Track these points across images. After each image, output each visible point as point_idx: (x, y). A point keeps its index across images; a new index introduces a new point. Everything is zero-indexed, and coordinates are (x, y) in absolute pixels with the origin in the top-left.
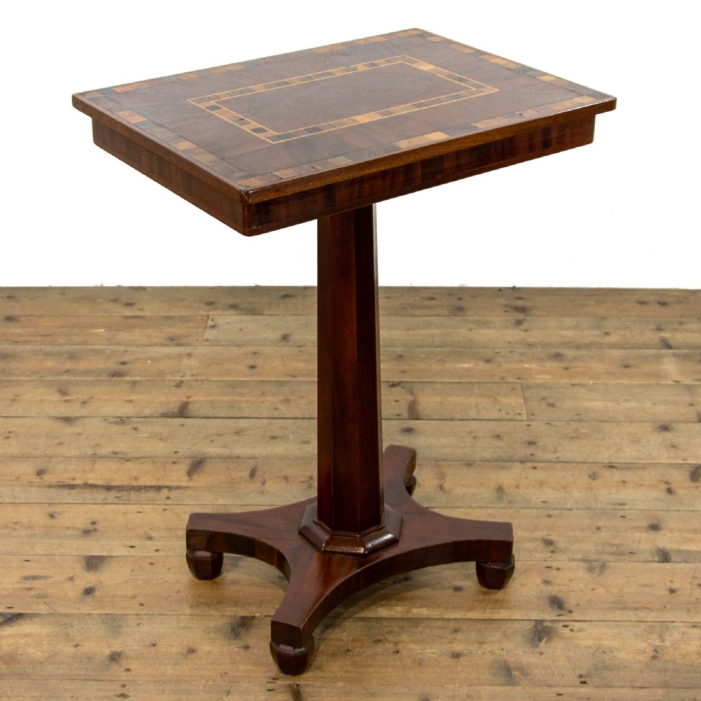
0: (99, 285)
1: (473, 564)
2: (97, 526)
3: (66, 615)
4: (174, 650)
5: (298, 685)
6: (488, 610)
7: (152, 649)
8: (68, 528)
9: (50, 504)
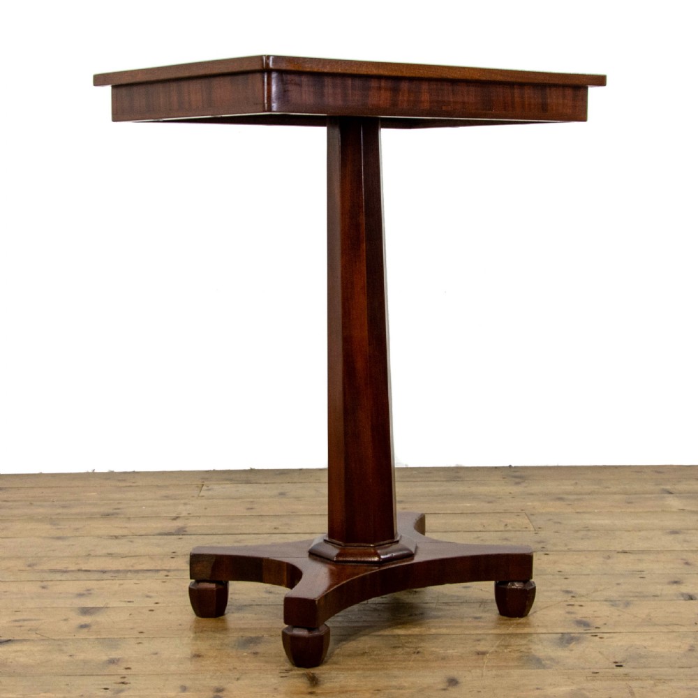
0: (90, 471)
1: (492, 583)
2: (92, 592)
3: (59, 640)
4: (178, 656)
5: (313, 674)
6: (511, 629)
7: (155, 657)
8: (61, 593)
9: (42, 581)
